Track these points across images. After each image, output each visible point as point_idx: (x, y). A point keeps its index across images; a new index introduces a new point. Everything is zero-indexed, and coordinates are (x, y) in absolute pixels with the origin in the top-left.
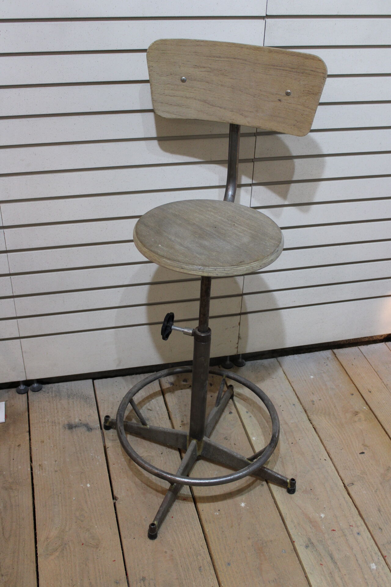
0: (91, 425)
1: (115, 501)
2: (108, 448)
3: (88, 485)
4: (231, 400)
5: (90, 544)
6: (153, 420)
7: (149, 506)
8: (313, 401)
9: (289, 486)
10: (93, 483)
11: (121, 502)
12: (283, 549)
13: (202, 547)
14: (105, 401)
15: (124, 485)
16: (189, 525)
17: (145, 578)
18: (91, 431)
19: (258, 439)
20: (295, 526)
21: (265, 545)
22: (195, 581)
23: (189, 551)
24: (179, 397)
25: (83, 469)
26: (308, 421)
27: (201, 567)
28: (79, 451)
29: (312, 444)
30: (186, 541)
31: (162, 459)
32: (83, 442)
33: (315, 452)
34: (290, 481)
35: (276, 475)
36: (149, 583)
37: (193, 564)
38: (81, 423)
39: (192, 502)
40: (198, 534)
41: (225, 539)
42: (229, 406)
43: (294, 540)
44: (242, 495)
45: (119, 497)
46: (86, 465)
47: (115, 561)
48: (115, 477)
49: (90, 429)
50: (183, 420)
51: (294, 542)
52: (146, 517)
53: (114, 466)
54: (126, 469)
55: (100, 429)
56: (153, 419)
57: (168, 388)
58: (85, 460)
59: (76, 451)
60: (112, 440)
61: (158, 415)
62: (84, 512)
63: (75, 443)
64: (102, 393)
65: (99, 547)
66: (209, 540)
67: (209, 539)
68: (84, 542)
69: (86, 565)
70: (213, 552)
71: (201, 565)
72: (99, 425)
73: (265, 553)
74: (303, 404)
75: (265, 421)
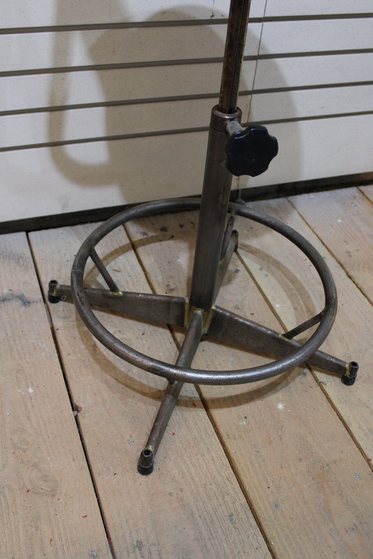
0: (29, 296)
1: (76, 412)
2: (58, 329)
3: (31, 390)
4: (234, 254)
5: (40, 490)
6: (124, 286)
7: (133, 419)
8: (349, 253)
9: (348, 374)
10: (37, 387)
11: (87, 415)
12: (356, 474)
13: (228, 480)
14: (47, 260)
15: (89, 387)
16: (202, 445)
17: (141, 542)
18: (29, 306)
19: (284, 307)
20: (365, 435)
21: (326, 468)
22: (226, 541)
23: (208, 489)
24: (158, 251)
25: (19, 365)
26: (348, 279)
27: (232, 515)
28: (11, 337)
29: (361, 311)
30: (202, 471)
31: (144, 342)
32: (18, 323)
33: (369, 321)
34: (349, 366)
35: (328, 359)
36: (150, 552)
37: (218, 511)
38: (12, 295)
39: (201, 408)
40: (219, 458)
41: (263, 464)
42: (233, 262)
43: (369, 458)
44: (277, 391)
45: (83, 407)
46: (25, 358)
47: (86, 516)
48: (74, 374)
49: (26, 303)
50: (168, 284)
51: (370, 460)
52: (131, 437)
53: (69, 357)
54: (89, 361)
55: (43, 303)
56: (123, 284)
57: (140, 240)
58: (23, 350)
59: (7, 336)
60: (63, 318)
61: (130, 278)
62: (27, 435)
63: (5, 325)
64: (42, 250)
65: (56, 494)
66: (239, 470)
67: (238, 467)
68: (29, 487)
69: (37, 528)
70: (247, 488)
71: (232, 511)
72: (40, 296)
73: (330, 483)
74: (337, 256)
75: (288, 281)
